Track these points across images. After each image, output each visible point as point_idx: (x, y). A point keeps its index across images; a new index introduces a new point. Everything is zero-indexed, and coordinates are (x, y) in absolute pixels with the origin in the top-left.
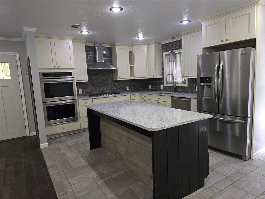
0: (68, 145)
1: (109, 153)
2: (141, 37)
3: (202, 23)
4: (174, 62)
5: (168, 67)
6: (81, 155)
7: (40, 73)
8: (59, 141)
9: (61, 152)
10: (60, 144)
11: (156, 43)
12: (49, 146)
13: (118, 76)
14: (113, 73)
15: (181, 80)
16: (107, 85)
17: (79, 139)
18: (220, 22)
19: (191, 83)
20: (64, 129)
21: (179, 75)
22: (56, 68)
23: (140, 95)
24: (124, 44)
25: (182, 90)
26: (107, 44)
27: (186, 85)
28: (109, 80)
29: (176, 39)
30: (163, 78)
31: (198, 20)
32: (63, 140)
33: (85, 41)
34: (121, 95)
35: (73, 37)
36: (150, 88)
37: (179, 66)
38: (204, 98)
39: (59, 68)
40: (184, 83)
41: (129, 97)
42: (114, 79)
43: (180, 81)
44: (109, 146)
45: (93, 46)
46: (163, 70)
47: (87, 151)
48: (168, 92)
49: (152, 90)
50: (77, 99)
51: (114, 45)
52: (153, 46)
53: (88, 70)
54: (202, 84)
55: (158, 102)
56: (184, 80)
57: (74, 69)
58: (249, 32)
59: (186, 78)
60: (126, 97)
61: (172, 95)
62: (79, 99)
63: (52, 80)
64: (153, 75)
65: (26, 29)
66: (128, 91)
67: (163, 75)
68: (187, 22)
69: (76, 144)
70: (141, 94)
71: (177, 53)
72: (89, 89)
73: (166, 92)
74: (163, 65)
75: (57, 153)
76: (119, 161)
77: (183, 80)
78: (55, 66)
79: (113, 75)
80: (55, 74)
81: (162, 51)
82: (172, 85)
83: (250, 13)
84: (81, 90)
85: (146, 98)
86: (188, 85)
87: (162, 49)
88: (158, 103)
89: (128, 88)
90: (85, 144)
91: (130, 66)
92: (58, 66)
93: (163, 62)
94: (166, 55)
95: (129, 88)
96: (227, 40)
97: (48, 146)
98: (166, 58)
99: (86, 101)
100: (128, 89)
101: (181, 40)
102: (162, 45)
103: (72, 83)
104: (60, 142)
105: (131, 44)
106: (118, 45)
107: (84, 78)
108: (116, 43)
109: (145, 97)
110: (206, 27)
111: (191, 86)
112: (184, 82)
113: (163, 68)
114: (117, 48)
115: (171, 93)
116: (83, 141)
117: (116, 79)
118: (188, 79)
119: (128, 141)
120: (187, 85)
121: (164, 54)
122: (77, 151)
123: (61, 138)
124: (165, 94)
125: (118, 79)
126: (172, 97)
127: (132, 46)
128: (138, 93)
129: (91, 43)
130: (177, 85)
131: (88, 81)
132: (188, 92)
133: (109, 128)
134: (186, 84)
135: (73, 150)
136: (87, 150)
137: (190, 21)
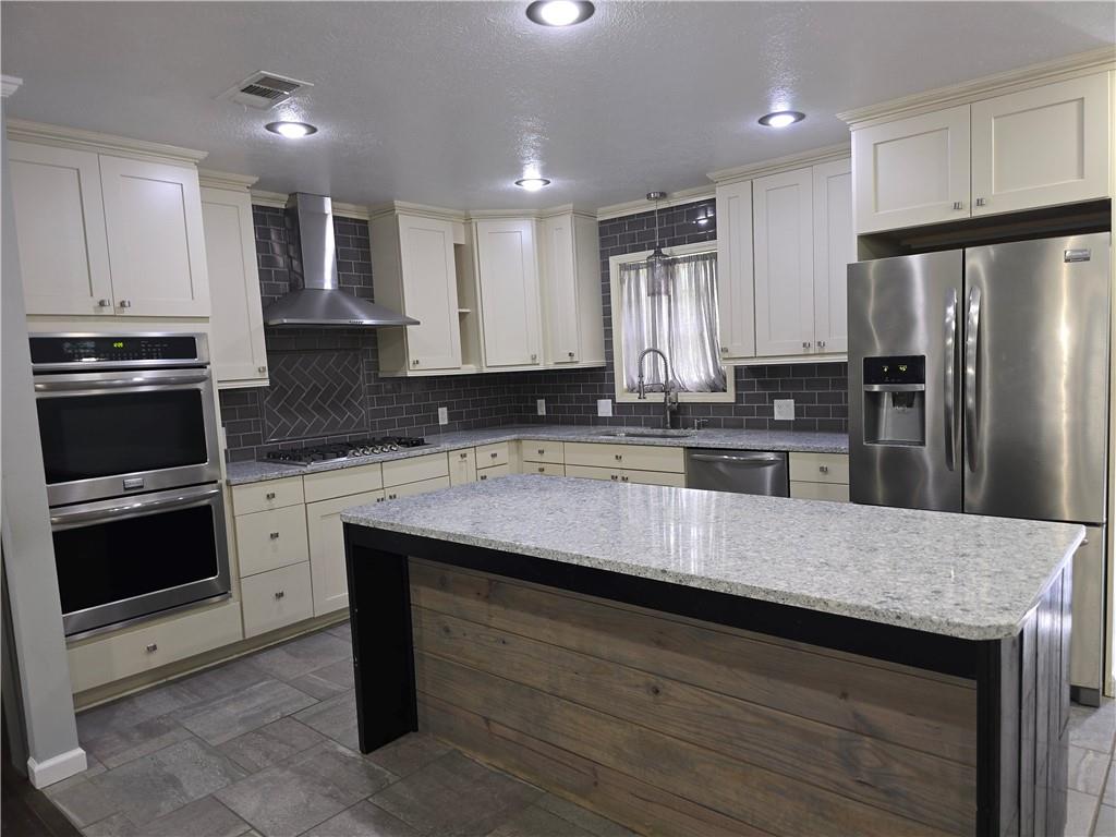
0: (214, 742)
1: (481, 759)
2: (532, 180)
3: (851, 129)
4: (664, 298)
5: (634, 319)
6: (326, 796)
8: (138, 727)
9: (193, 791)
10: (153, 744)
11: (582, 212)
12: (90, 765)
13: (412, 358)
14: (376, 344)
15: (700, 377)
16: (349, 405)
17: (259, 701)
18: (947, 128)
19: (750, 386)
20: (152, 649)
21: (690, 352)
22: (107, 311)
23: (514, 444)
24: (435, 209)
25: (708, 416)
26: (351, 207)
27: (728, 397)
28: (358, 379)
29: (672, 198)
30: (610, 366)
31: (839, 116)
32: (161, 717)
33: (255, 179)
34: (434, 450)
35: (203, 150)
36: (542, 411)
37: (691, 315)
38: (878, 446)
39: (127, 311)
40: (716, 387)
41: (470, 453)
42: (380, 375)
43: (696, 379)
44: (487, 720)
45: (283, 207)
46: (608, 333)
47: (346, 764)
48: (640, 430)
49: (550, 421)
50: (222, 481)
51: (388, 210)
52: (567, 223)
53: (267, 327)
54: (876, 388)
55: (615, 475)
56: (713, 375)
58: (1081, 175)
59: (728, 368)
60: (455, 457)
61: (691, 442)
62: (234, 480)
64: (570, 354)
66: (447, 429)
67: (609, 355)
68: (790, 119)
69: (257, 731)
70: (518, 440)
71: (675, 261)
72: (263, 422)
73: (632, 430)
74: (607, 312)
75: (166, 807)
76: (572, 797)
77: (708, 374)
78: (102, 304)
79: (376, 353)
81: (601, 252)
82: (659, 398)
83: (1083, 99)
85: (547, 457)
86: (738, 396)
87: (603, 242)
88: (614, 478)
89: (443, 415)
90: (313, 725)
91: (460, 313)
92: (122, 304)
93: (606, 299)
94: (624, 267)
95: (449, 414)
96: (980, 203)
97: (86, 767)
98: (622, 282)
99: (269, 488)
100: (444, 420)
101: (714, 199)
102: (601, 222)
103: (197, 393)
104: (151, 730)
105: (463, 213)
106: (409, 211)
107: (249, 365)
108: (397, 203)
109: (541, 452)
110: (875, 144)
111: (750, 399)
112: (717, 382)
113: (608, 322)
114: (404, 223)
115: (660, 431)
116: (288, 710)
117: (400, 375)
118: (737, 370)
119: (657, 692)
120: (733, 395)
121: (615, 261)
122: (288, 773)
123: (140, 704)
124: (628, 435)
125: (410, 374)
126: (688, 448)
127: (468, 220)
128: (508, 438)
129: (273, 194)
130: (683, 398)
131: (266, 383)
132: (737, 426)
133: (490, 627)
134: (725, 391)
135: (259, 770)
136: (347, 762)
137: (800, 117)
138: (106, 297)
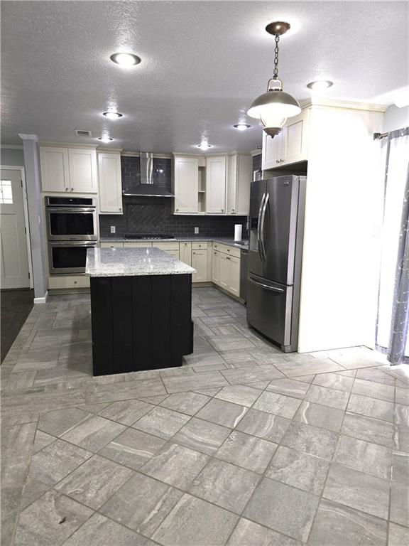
7: (46, 197)
11: (243, 154)
12: (47, 302)
16: (158, 223)
20: (76, 282)
22: (69, 191)
23: (210, 243)
24: (190, 154)
26: (163, 155)
28: (164, 214)
33: (122, 149)
39: (74, 191)
41: (189, 244)
42: (171, 214)
45: (139, 156)
50: (98, 240)
51: (172, 156)
52: (235, 158)
53: (123, 196)
57: (96, 194)
60: (182, 245)
62: (101, 241)
63: (62, 209)
65: (23, 136)
66: (197, 235)
70: (212, 242)
72: (128, 226)
78: (67, 189)
80: (66, 200)
84: (114, 227)
85: (218, 248)
88: (227, 258)
89: (197, 230)
91: (199, 193)
92: (72, 189)
95: (199, 230)
97: (45, 302)
99: (112, 245)
100: (197, 232)
102: (253, 157)
103: (92, 215)
106: (177, 156)
107: (116, 207)
108: (174, 153)
109: (216, 246)
117: (173, 214)
121: (254, 173)
125: (175, 214)
126: (241, 249)
127: (204, 158)
128: (207, 240)
131: (122, 214)
138: (68, 187)
